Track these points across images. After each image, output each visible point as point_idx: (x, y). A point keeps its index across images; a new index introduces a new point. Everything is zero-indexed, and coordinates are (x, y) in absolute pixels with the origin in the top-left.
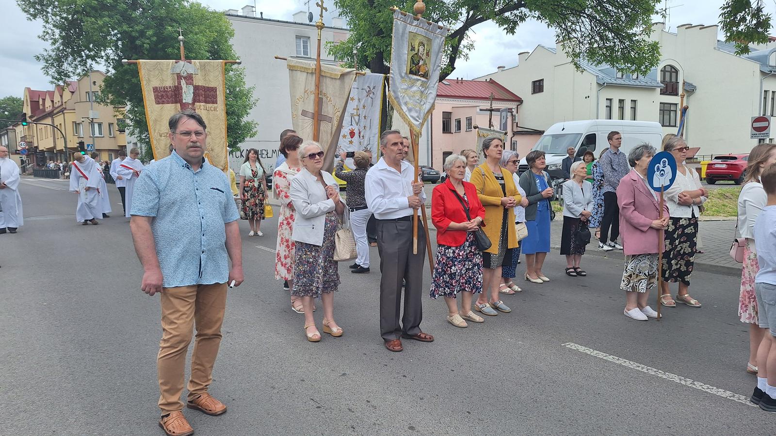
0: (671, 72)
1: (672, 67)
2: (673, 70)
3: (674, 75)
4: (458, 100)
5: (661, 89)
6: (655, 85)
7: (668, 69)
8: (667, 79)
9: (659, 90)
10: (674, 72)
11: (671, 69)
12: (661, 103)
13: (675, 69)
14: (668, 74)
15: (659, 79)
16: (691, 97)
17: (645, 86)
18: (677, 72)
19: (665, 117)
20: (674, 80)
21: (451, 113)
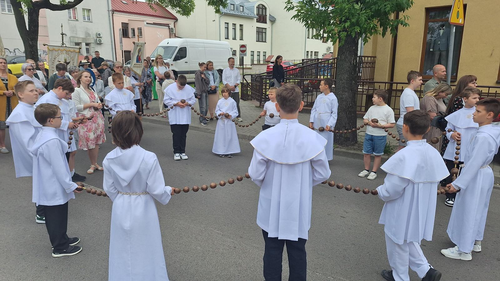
0: (262, 9)
1: (263, 5)
2: (264, 7)
3: (264, 10)
4: (132, 15)
5: (257, 19)
6: (253, 16)
7: (261, 6)
8: (261, 13)
9: (255, 19)
10: (264, 9)
11: (263, 7)
12: (257, 27)
13: (265, 7)
14: (261, 10)
15: (255, 12)
16: (273, 25)
17: (247, 16)
18: (266, 9)
19: (259, 36)
20: (264, 14)
21: (128, 24)
